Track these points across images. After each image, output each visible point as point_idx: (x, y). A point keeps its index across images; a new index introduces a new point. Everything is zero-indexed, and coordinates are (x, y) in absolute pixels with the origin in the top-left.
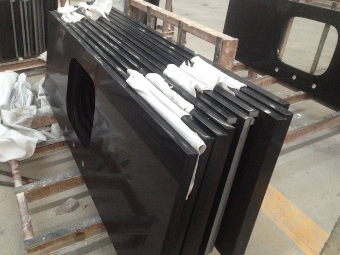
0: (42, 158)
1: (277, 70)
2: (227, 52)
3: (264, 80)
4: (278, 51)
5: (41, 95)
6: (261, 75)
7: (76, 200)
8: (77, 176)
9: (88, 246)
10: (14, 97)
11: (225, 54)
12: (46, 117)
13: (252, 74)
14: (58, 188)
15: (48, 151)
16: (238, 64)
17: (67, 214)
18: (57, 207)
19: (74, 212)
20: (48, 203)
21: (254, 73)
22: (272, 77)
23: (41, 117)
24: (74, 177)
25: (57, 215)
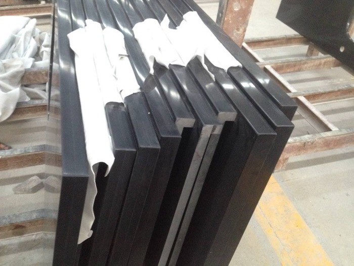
0: (25, 121)
1: (342, 50)
2: (236, 9)
3: (323, 61)
4: (348, 24)
5: (46, 46)
6: (323, 54)
7: (40, 180)
8: (40, 152)
9: (35, 240)
10: (14, 46)
11: (232, 11)
12: (40, 73)
13: (313, 51)
14: (17, 163)
15: (29, 114)
16: (295, 35)
17: (26, 195)
18: (16, 185)
19: (35, 194)
20: (11, 176)
21: (315, 50)
22: (334, 58)
23: (33, 72)
24: (37, 153)
25: (15, 193)
